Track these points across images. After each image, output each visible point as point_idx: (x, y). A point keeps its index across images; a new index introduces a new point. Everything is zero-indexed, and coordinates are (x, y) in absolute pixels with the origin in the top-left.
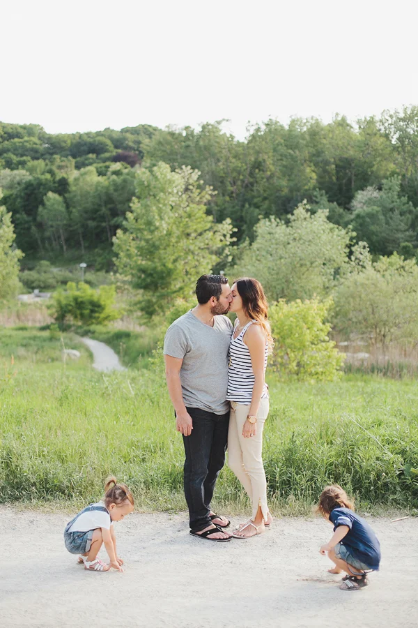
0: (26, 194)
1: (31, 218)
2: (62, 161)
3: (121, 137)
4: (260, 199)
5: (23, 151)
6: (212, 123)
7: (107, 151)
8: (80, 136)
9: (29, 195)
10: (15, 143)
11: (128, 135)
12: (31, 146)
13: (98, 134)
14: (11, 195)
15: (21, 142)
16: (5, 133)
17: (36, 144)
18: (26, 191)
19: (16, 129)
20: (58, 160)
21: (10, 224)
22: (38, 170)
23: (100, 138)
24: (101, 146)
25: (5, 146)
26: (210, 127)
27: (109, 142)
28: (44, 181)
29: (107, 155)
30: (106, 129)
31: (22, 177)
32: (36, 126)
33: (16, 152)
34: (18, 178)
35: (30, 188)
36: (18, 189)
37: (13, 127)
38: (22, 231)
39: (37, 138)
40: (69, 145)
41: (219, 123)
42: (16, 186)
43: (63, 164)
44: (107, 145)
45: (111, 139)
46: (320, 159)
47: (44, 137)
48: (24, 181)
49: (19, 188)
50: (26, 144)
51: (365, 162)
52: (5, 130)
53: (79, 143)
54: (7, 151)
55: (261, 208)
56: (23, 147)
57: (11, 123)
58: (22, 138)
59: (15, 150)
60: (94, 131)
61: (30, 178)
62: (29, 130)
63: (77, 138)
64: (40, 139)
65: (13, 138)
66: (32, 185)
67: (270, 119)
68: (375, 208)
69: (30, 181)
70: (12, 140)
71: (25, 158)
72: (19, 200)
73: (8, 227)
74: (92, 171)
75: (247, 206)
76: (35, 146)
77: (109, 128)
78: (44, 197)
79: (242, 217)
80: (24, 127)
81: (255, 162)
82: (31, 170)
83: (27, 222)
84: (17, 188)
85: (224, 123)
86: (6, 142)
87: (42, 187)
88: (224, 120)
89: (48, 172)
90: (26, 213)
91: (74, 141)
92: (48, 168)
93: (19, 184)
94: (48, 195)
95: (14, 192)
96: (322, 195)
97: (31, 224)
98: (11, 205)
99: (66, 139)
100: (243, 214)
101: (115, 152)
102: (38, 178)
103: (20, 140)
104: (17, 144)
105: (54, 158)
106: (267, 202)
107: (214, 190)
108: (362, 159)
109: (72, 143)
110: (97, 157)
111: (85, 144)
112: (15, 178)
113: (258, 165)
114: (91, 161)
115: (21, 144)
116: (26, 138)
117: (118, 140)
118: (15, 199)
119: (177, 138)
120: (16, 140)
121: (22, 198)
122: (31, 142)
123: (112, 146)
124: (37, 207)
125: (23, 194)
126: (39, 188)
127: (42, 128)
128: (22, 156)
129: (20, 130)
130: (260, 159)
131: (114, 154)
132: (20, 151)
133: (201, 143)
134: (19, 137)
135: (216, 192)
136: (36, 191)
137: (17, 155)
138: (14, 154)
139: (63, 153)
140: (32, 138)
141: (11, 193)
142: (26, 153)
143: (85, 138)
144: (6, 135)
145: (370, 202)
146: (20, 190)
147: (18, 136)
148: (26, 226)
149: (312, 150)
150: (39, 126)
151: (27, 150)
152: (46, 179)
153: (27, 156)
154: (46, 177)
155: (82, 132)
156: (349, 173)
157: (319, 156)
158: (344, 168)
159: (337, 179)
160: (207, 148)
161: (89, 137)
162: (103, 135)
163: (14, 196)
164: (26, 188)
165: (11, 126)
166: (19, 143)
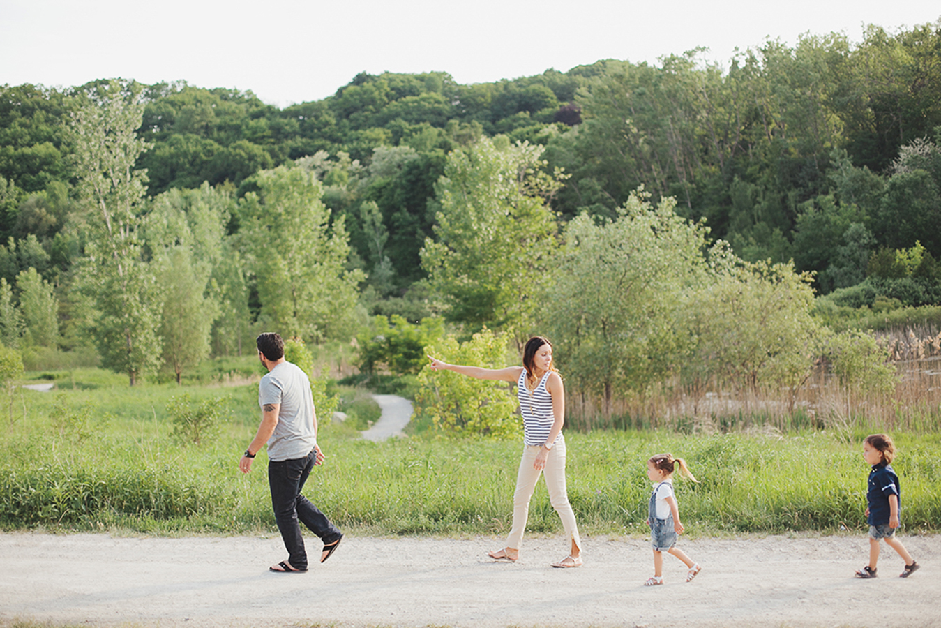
0: (409, 181)
1: (416, 217)
2: (462, 129)
3: (569, 82)
4: (757, 167)
5: (419, 116)
6: (680, 55)
7: (546, 106)
8: (506, 84)
9: (413, 183)
10: (406, 104)
11: (580, 78)
12: (430, 106)
13: (534, 80)
14: (388, 184)
15: (416, 101)
16: (393, 89)
17: (439, 102)
18: (409, 177)
19: (409, 81)
20: (457, 127)
21: (343, 232)
22: (428, 143)
23: (535, 86)
24: (537, 99)
25: (393, 108)
26: (677, 61)
27: (549, 92)
28: (434, 160)
29: (547, 111)
30: (547, 71)
31: (404, 156)
32: (439, 74)
33: (409, 117)
34: (397, 158)
35: (415, 172)
36: (398, 175)
37: (405, 78)
38: (404, 238)
39: (439, 93)
40: (489, 100)
41: (690, 54)
42: (396, 169)
43: (464, 132)
44: (547, 97)
45: (553, 86)
46: (846, 99)
47: (451, 90)
48: (406, 162)
49: (399, 172)
50: (422, 103)
51: (918, 100)
52: (394, 84)
53: (504, 96)
54: (395, 115)
55: (758, 182)
56: (419, 108)
57: (403, 72)
58: (418, 95)
59: (408, 115)
60: (527, 76)
61: (416, 156)
62: (428, 82)
63: (501, 89)
64: (445, 94)
65: (405, 97)
66: (417, 167)
67: (769, 43)
68: (921, 171)
69: (415, 161)
70: (403, 99)
71: (421, 124)
72: (398, 191)
73: (341, 236)
74: (505, 140)
75: (736, 179)
76: (436, 105)
77: (551, 70)
78: (434, 184)
79: (729, 197)
80: (421, 78)
81: (749, 112)
82: (417, 146)
83: (411, 223)
84: (395, 172)
85: (699, 54)
86: (394, 102)
87: (431, 169)
88: (698, 48)
89: (441, 147)
90: (409, 211)
91: (496, 94)
92: (440, 139)
93: (399, 166)
94: (439, 181)
95: (392, 179)
96: (842, 157)
97: (417, 225)
98: (387, 199)
99: (484, 91)
100: (730, 193)
101: (558, 106)
102: (426, 156)
103: (415, 98)
104: (411, 104)
105: (451, 124)
106: (767, 171)
107: (565, 173)
108: (912, 95)
109: (493, 97)
110: (531, 116)
111: (513, 97)
112: (393, 157)
113: (755, 116)
114: (522, 122)
115: (416, 104)
116: (424, 95)
117: (563, 88)
118: (393, 190)
119: (627, 82)
120: (409, 98)
121: (403, 187)
122: (432, 101)
123: (555, 97)
124: (425, 200)
125: (404, 182)
126: (428, 172)
127: (450, 77)
128: (417, 122)
129: (415, 83)
130: (757, 106)
131: (558, 108)
132: (415, 116)
133: (662, 87)
134: (414, 94)
135: (570, 176)
136: (424, 177)
137: (409, 121)
138: (406, 120)
139: (480, 113)
140: (433, 94)
141: (387, 181)
142: (425, 117)
143: (514, 88)
144: (393, 92)
145: (914, 163)
146: (400, 177)
147: (412, 91)
148: (410, 229)
149: (834, 87)
150: (445, 73)
151: (425, 113)
152: (438, 157)
153: (424, 121)
154: (437, 154)
155: (510, 79)
156: (895, 118)
157: (843, 96)
158: (886, 110)
159: (877, 128)
160: (672, 95)
161: (521, 86)
162: (540, 81)
163: (392, 185)
164: (409, 173)
165: (402, 78)
166: (413, 102)
